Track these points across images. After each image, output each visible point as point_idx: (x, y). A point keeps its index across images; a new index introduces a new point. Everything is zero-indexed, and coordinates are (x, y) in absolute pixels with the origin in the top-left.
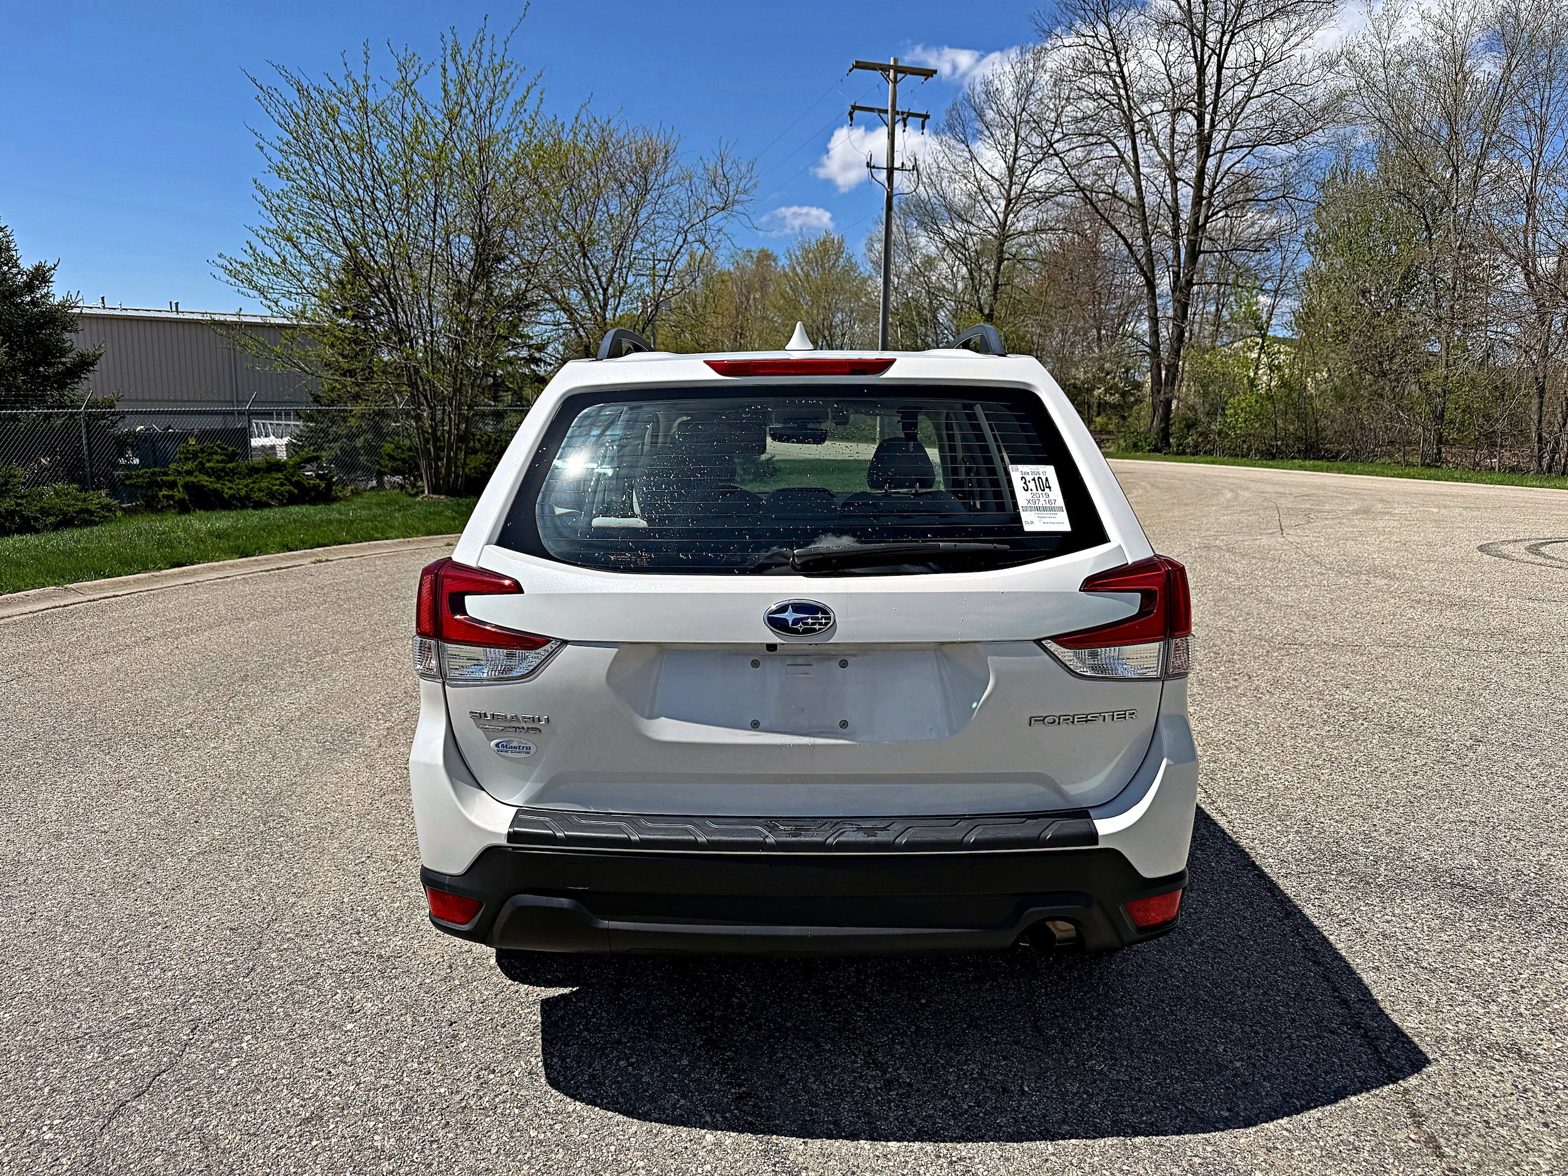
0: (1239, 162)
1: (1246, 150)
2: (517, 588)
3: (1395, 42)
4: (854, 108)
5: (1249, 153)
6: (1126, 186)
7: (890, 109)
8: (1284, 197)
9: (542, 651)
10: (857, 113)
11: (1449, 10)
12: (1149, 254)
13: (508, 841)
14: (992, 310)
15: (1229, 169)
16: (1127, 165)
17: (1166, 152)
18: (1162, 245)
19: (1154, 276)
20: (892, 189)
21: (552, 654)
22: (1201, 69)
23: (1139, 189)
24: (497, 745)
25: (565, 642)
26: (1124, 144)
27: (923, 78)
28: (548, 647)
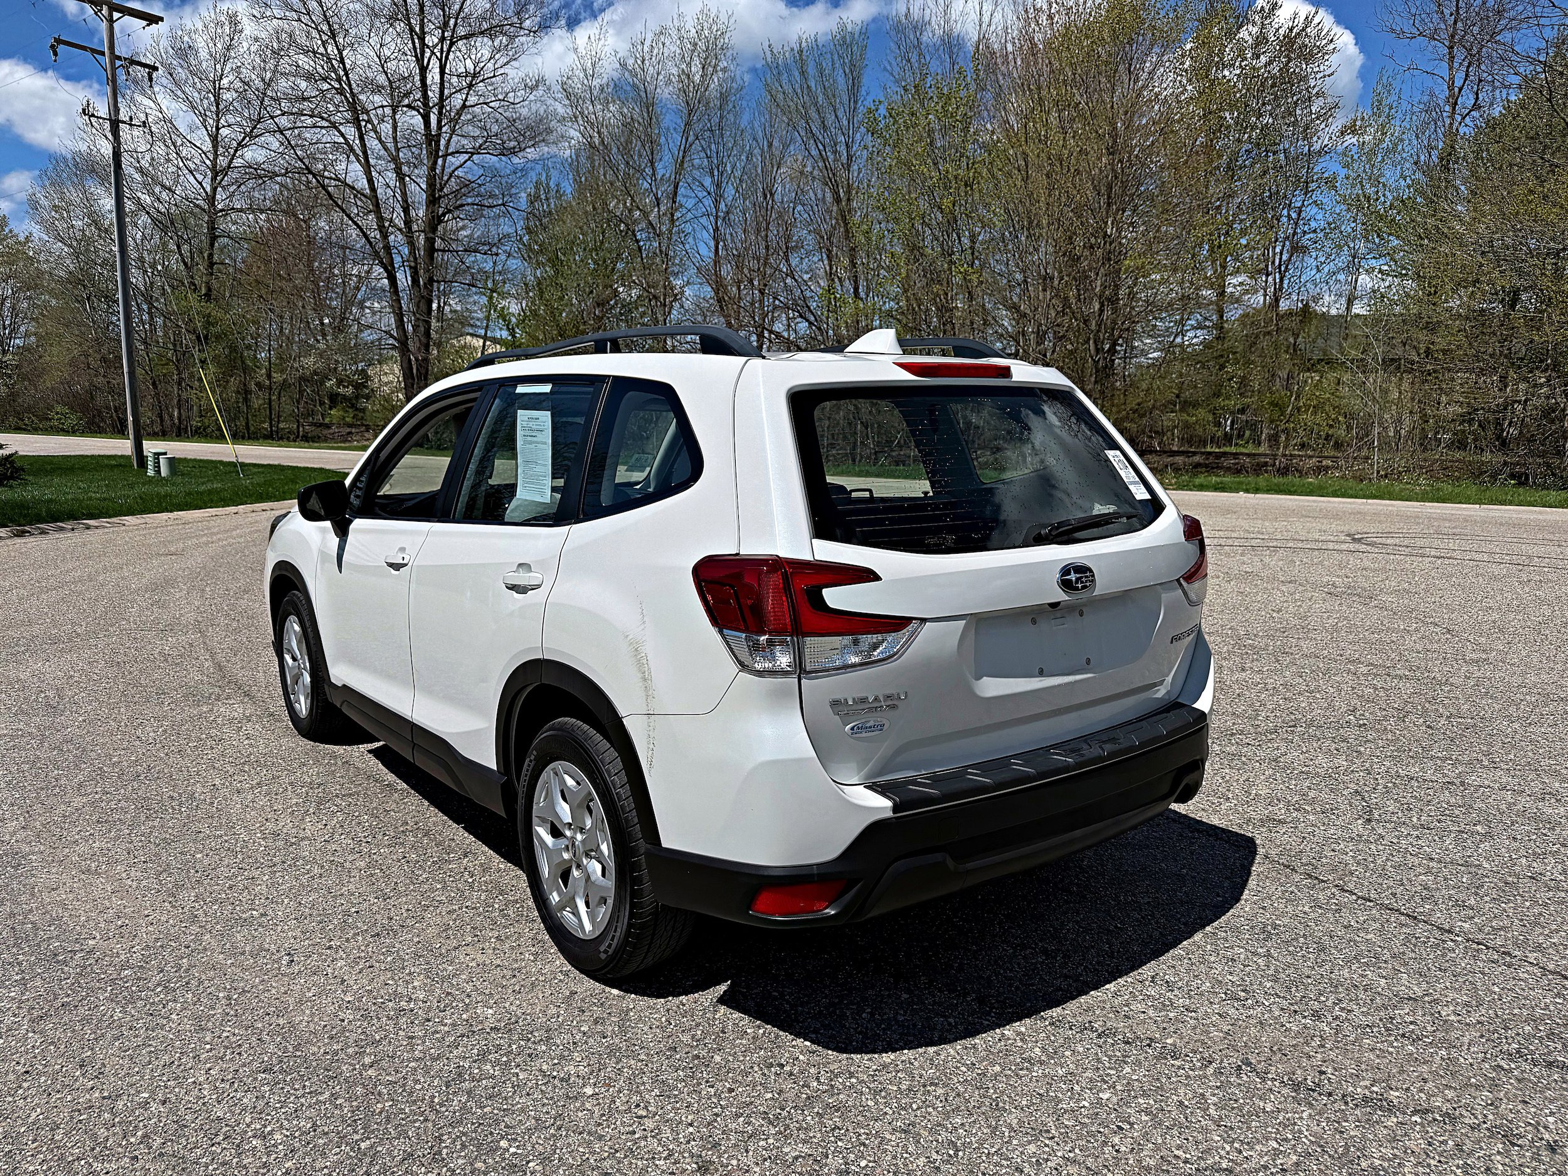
0: (461, 166)
1: (467, 156)
2: (874, 577)
3: (599, 81)
4: (59, 41)
5: (469, 159)
6: (355, 173)
7: (106, 50)
8: (503, 205)
9: (906, 632)
10: (61, 48)
11: (639, 62)
12: (387, 248)
13: (894, 812)
14: (209, 289)
15: (453, 172)
16: (357, 156)
17: (391, 146)
18: (396, 239)
19: (394, 268)
20: (119, 143)
21: (914, 634)
22: (423, 70)
23: (370, 181)
24: (852, 729)
25: (924, 620)
26: (350, 131)
27: (145, 23)
28: (910, 628)
